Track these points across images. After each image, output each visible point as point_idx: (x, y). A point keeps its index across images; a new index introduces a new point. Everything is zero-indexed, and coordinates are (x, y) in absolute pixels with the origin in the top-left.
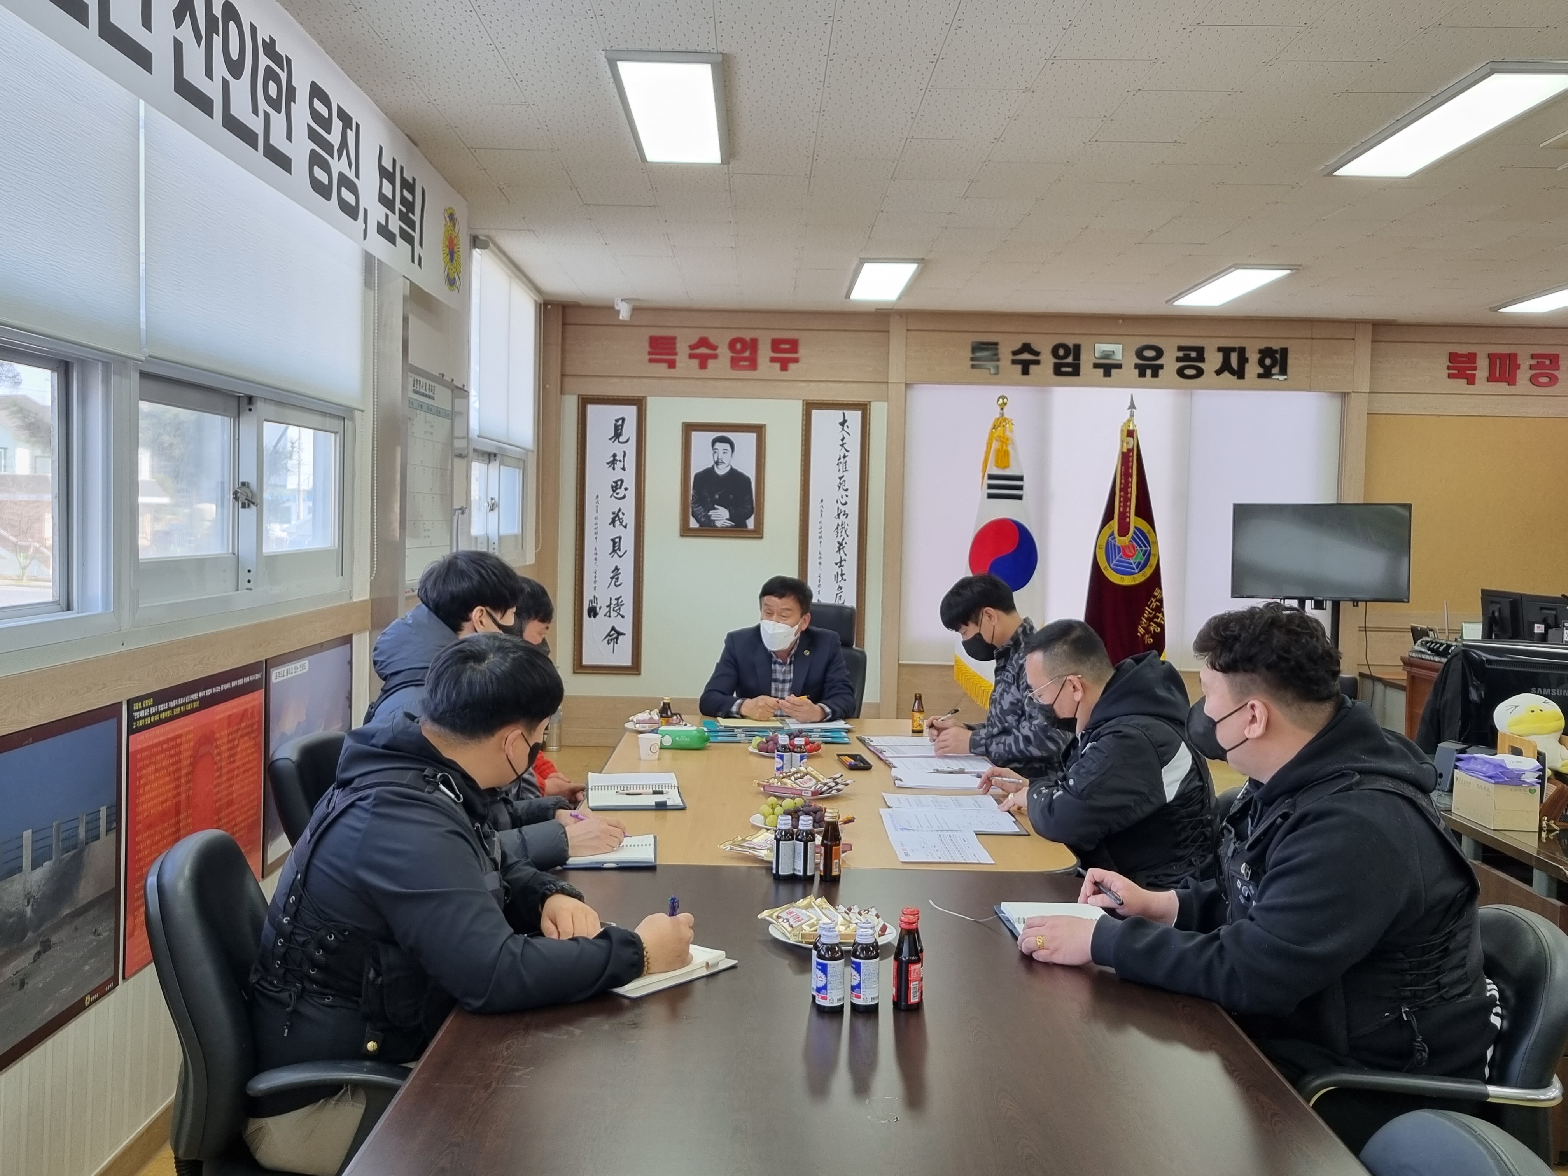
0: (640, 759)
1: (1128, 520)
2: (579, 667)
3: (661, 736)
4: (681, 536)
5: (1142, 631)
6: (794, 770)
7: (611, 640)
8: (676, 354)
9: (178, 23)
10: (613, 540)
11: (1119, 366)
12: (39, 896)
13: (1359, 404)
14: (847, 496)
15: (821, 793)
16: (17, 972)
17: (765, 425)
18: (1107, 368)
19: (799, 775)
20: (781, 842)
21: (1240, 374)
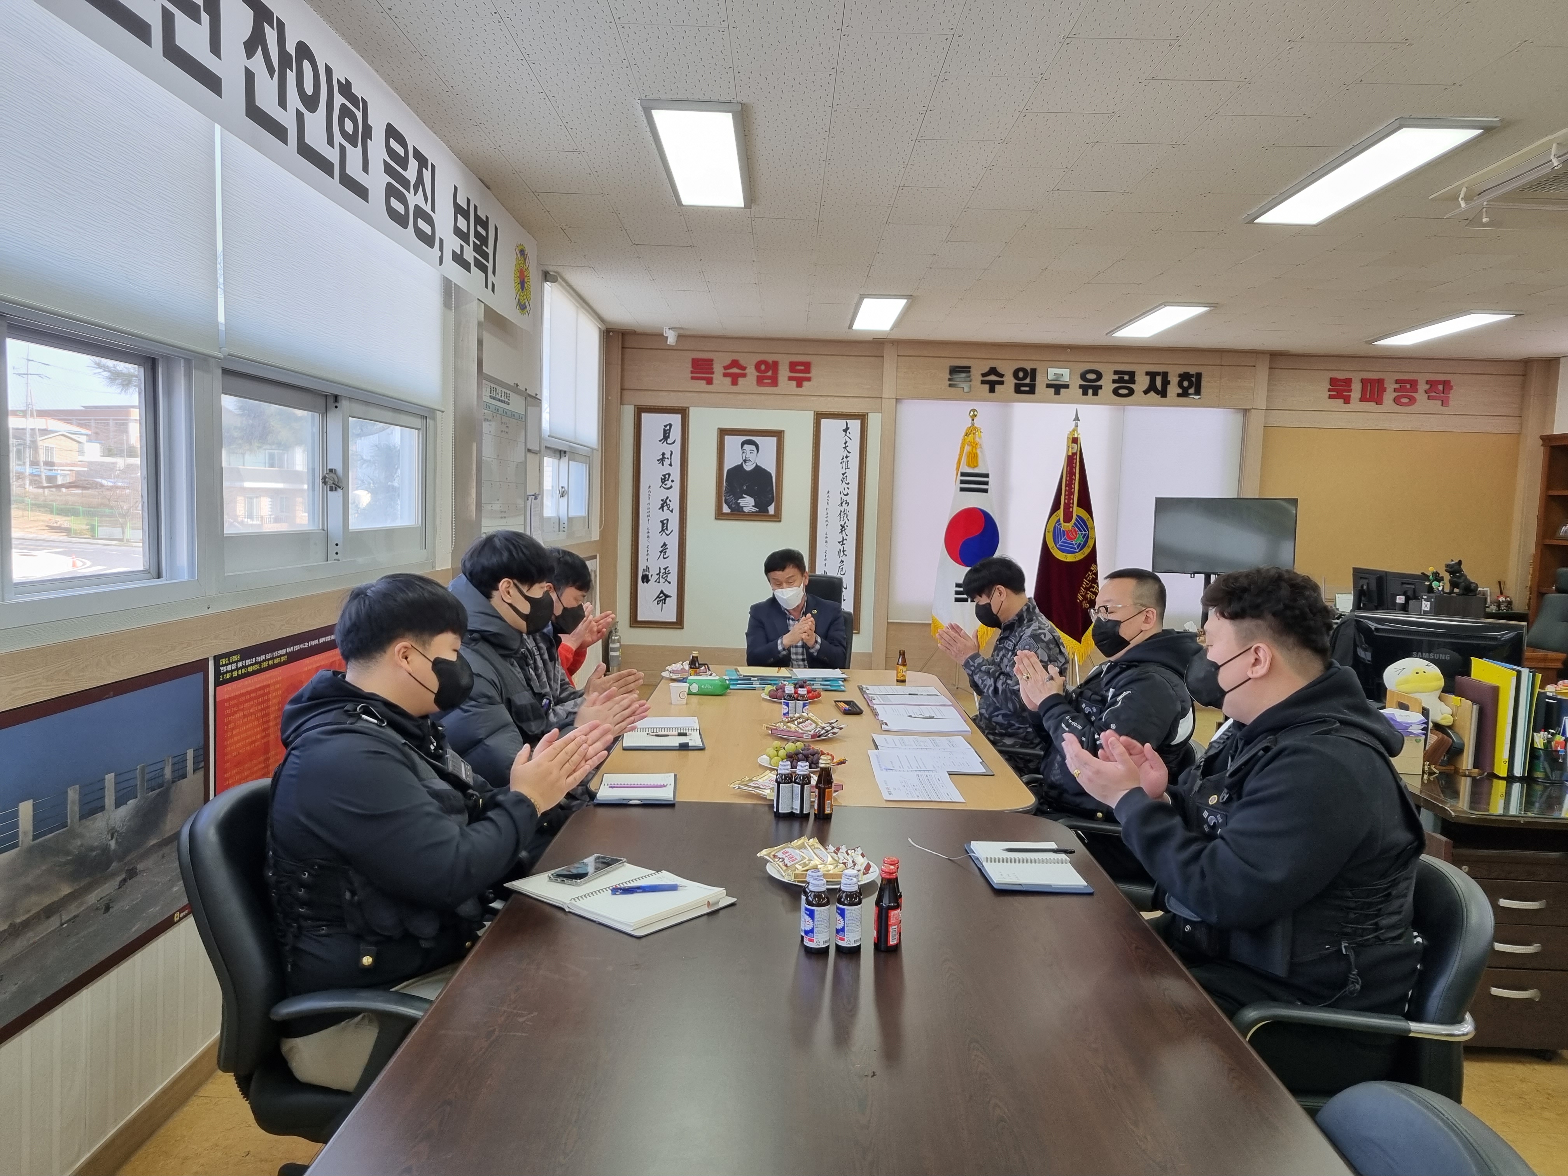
0: (671, 703)
1: (1071, 509)
2: (635, 622)
3: (688, 685)
4: (716, 519)
5: (1080, 597)
6: (797, 715)
7: (660, 601)
8: (713, 373)
9: (250, 54)
10: (662, 522)
11: (1066, 386)
12: (124, 830)
13: (1257, 419)
14: (848, 489)
15: (819, 736)
16: (101, 899)
17: (784, 431)
18: (1058, 388)
19: (801, 720)
20: (781, 785)
21: (1163, 393)
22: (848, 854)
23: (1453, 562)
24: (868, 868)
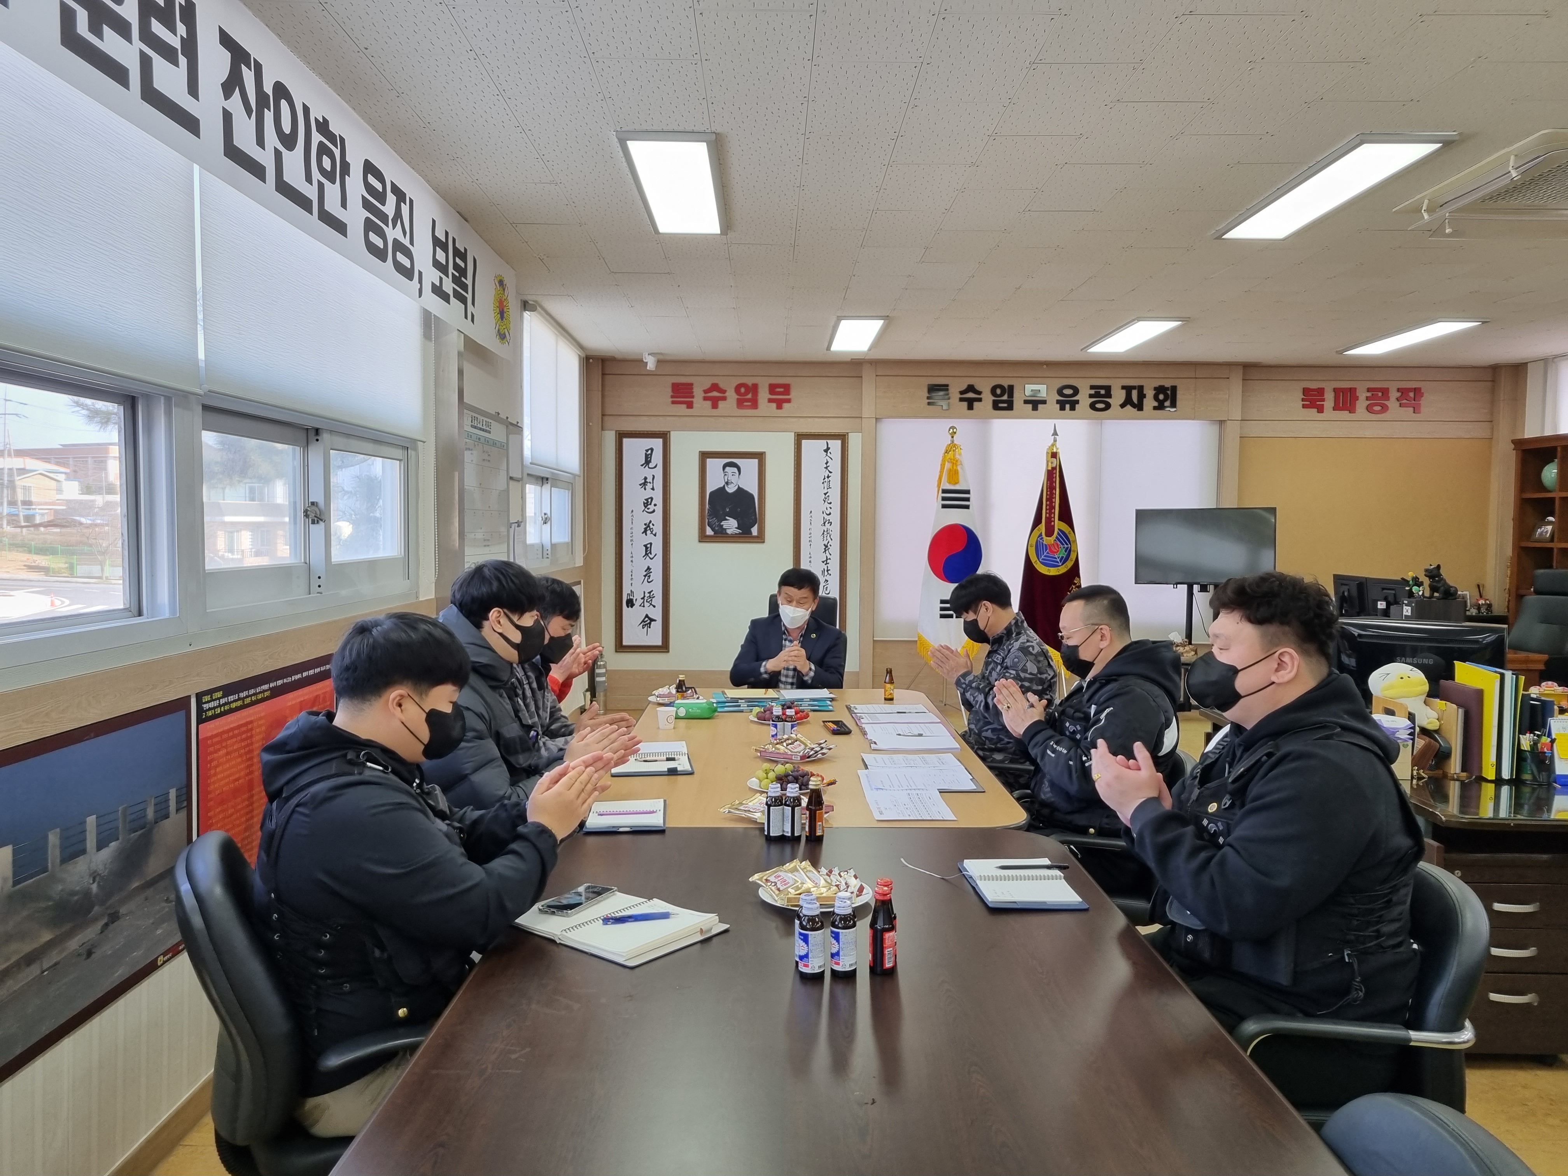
0: (659, 728)
1: (1053, 523)
2: (620, 647)
3: (675, 709)
4: (700, 541)
6: (786, 737)
7: (645, 625)
8: (693, 397)
9: (227, 95)
10: (646, 546)
11: (1044, 402)
12: (106, 873)
13: (1233, 430)
14: (831, 508)
15: (809, 757)
16: (83, 944)
17: (764, 453)
18: (1035, 404)
19: (790, 742)
20: (771, 808)
21: (1139, 407)
22: (841, 876)
23: (1432, 567)
24: (861, 890)
